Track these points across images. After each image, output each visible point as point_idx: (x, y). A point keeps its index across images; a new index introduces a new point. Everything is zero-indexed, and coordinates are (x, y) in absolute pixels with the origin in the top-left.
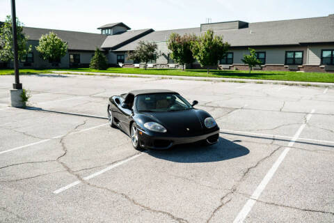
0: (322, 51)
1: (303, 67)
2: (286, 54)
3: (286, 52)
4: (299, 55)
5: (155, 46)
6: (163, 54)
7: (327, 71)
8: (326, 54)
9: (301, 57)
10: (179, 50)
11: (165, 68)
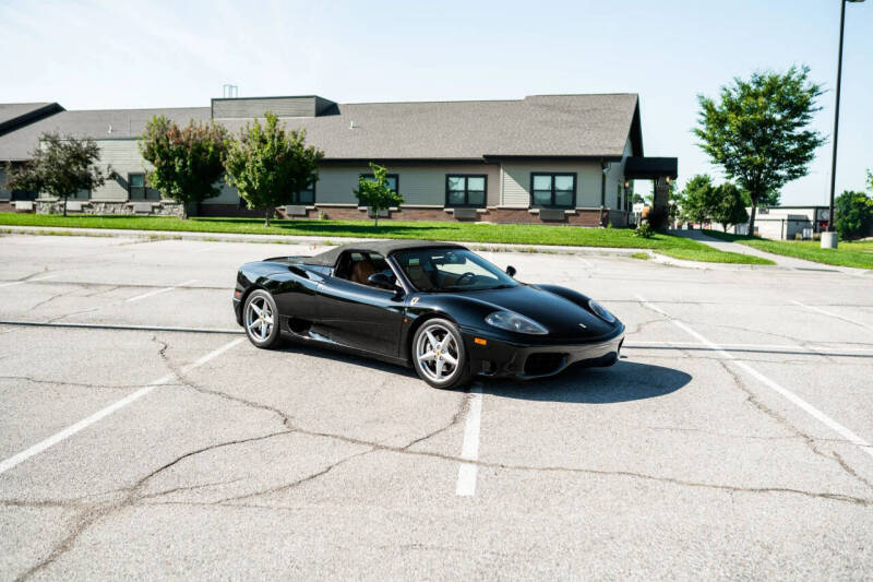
0: (533, 175)
1: (487, 213)
2: (447, 181)
3: (448, 176)
4: (476, 184)
5: (94, 152)
6: (114, 176)
7: (546, 221)
8: (542, 183)
9: (482, 188)
10: (178, 164)
11: (120, 211)
